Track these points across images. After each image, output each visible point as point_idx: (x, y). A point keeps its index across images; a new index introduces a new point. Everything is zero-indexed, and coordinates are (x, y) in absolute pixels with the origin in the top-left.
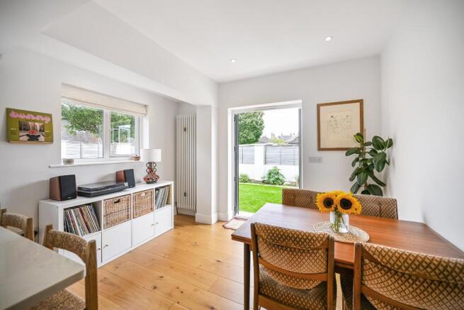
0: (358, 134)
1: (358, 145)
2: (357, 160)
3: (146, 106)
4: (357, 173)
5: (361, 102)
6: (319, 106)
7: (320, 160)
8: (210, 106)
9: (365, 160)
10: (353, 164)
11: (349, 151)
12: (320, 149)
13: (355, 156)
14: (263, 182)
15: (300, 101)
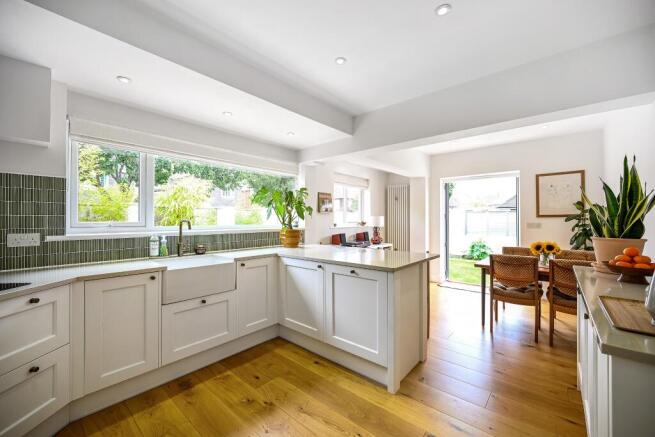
0: (579, 203)
1: (579, 212)
2: (577, 225)
3: (367, 180)
4: (576, 237)
5: (582, 172)
6: (537, 176)
7: (538, 226)
8: (423, 178)
9: (584, 225)
10: (573, 229)
11: (569, 218)
12: (539, 216)
13: (575, 222)
14: (463, 257)
15: (518, 172)
